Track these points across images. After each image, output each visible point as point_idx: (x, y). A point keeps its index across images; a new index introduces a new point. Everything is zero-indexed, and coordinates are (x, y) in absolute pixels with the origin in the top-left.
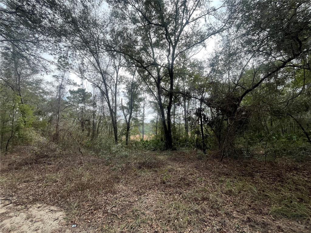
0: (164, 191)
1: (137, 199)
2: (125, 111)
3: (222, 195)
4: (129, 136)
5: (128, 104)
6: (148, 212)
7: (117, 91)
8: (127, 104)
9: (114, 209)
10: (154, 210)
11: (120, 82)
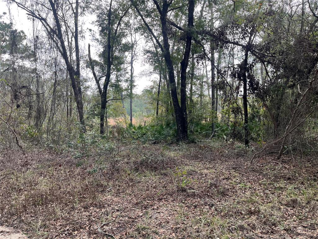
0: (184, 203)
1: (142, 214)
2: (97, 68)
3: (281, 207)
4: (106, 117)
5: (102, 55)
6: (162, 230)
7: (79, 29)
8: (100, 56)
9: (106, 228)
10: (172, 228)
11: (84, 8)
